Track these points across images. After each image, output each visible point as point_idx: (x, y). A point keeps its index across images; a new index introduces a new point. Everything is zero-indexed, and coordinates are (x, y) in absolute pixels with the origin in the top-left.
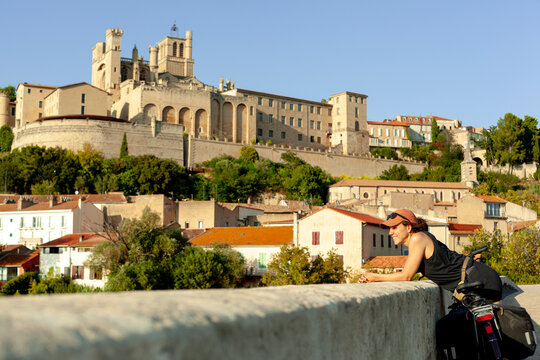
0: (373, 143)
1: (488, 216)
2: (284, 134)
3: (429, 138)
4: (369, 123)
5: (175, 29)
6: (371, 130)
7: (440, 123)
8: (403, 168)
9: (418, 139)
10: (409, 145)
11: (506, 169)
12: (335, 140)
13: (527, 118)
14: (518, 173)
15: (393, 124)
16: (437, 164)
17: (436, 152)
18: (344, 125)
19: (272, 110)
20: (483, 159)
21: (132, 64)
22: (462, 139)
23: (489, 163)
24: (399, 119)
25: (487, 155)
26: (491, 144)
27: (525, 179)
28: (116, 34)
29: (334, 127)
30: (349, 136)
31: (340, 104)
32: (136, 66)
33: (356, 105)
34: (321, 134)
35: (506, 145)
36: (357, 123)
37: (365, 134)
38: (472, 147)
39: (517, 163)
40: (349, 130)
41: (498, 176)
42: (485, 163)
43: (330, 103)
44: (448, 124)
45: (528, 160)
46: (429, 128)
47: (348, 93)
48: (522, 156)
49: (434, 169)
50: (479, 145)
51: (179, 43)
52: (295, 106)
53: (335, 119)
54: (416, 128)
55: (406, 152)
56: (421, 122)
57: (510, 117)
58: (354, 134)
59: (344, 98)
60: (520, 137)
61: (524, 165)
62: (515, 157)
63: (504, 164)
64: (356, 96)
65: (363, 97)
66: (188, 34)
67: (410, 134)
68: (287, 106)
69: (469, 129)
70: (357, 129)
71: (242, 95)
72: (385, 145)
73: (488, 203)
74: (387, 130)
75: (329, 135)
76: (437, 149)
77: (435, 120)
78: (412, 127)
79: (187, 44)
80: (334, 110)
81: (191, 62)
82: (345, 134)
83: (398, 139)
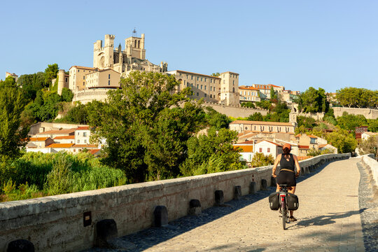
0: (241, 99)
1: (311, 143)
2: (198, 93)
3: (269, 96)
4: (239, 88)
5: (135, 32)
6: (240, 92)
7: (275, 89)
8: (260, 114)
9: (263, 97)
10: (259, 100)
11: (308, 115)
12: (222, 97)
13: (320, 89)
14: (315, 117)
15: (251, 89)
16: (274, 111)
17: (273, 104)
18: (227, 89)
19: (193, 81)
20: (297, 109)
21: (118, 54)
22: (286, 98)
23: (300, 111)
24: (254, 86)
25: (299, 107)
26: (301, 101)
27: (318, 120)
28: (112, 38)
29: (222, 90)
30: (230, 95)
31: (226, 79)
32: (121, 55)
33: (233, 79)
34: (215, 93)
35: (309, 103)
36: (234, 88)
37: (238, 94)
38: (291, 102)
39: (314, 112)
40: (230, 92)
41: (304, 118)
42: (297, 111)
43: (219, 77)
44: (279, 89)
45: (320, 111)
46: (269, 91)
47: (230, 73)
48: (317, 109)
49: (272, 113)
50: (295, 101)
51: (138, 40)
52: (203, 79)
53: (222, 86)
54: (263, 91)
55: (259, 104)
56: (265, 88)
57: (312, 89)
58: (232, 94)
59: (227, 75)
60: (316, 100)
61: (318, 113)
62: (313, 109)
63: (307, 112)
64: (234, 74)
65: (237, 75)
66: (142, 36)
67: (260, 95)
68: (200, 79)
69: (289, 92)
70: (234, 92)
71: (179, 74)
72: (247, 100)
73: (311, 138)
74: (248, 92)
75: (219, 94)
76: (273, 102)
77: (272, 86)
78: (261, 91)
79: (142, 41)
80: (222, 81)
81: (144, 51)
82: (228, 94)
83: (253, 97)
